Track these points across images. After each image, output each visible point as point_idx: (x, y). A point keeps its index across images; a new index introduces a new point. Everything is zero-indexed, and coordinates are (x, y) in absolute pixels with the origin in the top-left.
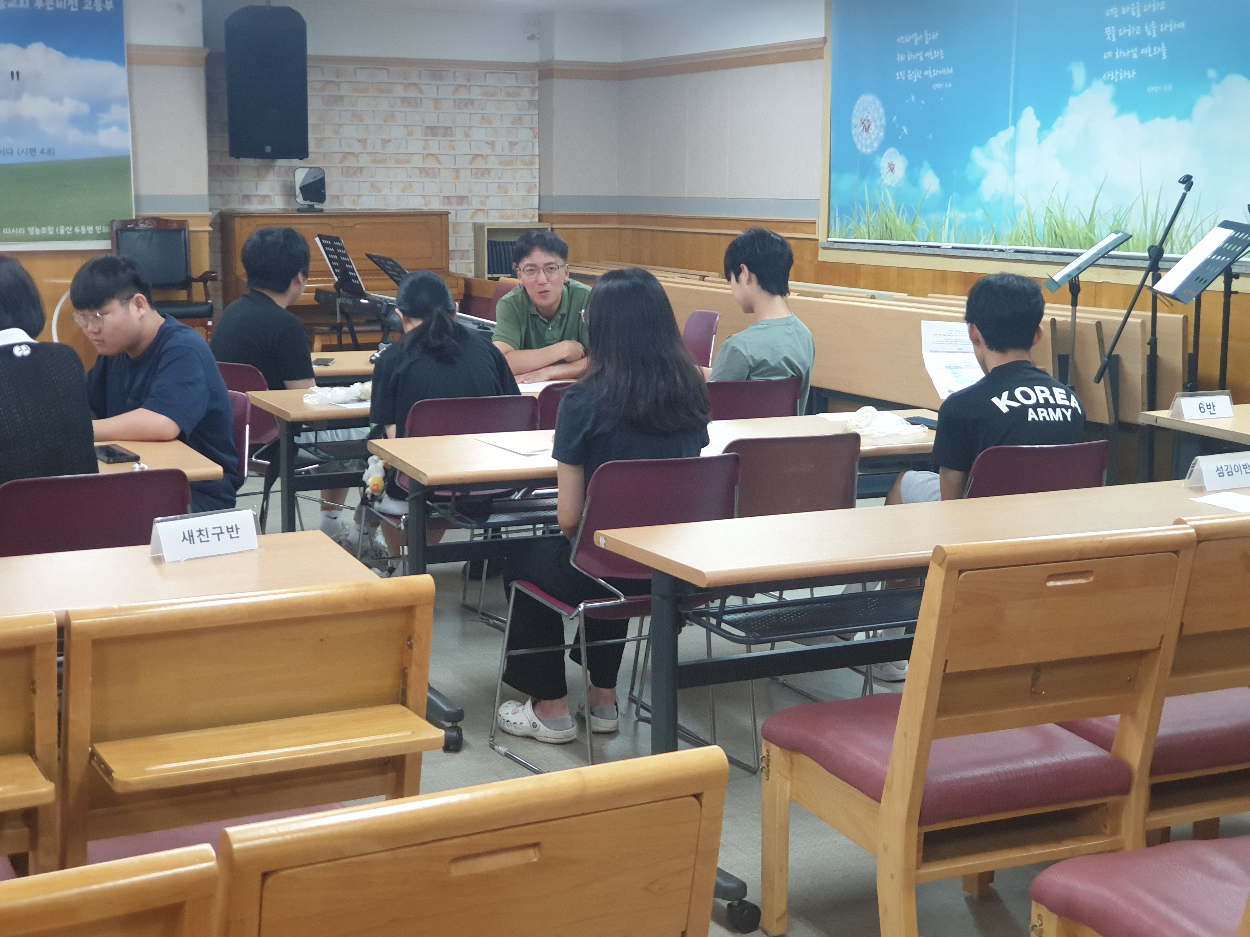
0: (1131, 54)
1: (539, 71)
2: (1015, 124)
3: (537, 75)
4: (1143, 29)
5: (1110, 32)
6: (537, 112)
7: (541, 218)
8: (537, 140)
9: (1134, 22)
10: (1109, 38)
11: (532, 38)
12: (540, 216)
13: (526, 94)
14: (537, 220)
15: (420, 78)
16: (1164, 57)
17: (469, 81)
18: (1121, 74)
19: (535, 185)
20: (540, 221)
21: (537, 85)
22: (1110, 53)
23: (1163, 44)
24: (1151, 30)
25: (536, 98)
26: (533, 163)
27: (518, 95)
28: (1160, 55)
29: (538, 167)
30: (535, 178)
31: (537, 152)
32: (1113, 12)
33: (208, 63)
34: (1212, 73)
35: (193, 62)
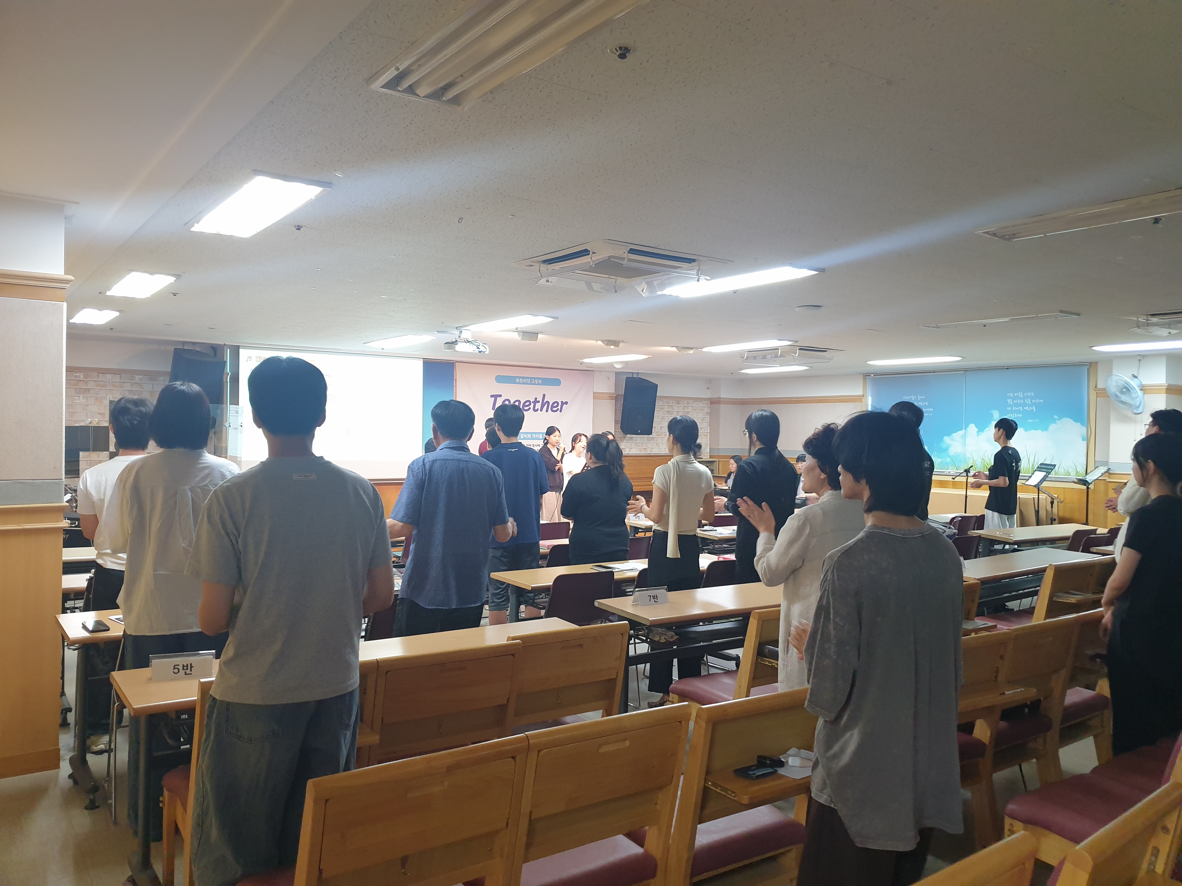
0: (1020, 409)
1: (711, 401)
2: (966, 429)
3: (709, 402)
4: (1024, 401)
5: (1009, 401)
6: (709, 416)
7: (711, 457)
8: (709, 427)
9: (1020, 398)
10: (1009, 403)
11: (708, 388)
12: (710, 456)
13: (707, 410)
14: (709, 457)
15: (673, 403)
16: (1035, 411)
17: (688, 405)
18: (1015, 415)
19: (708, 444)
20: (710, 458)
21: (709, 406)
22: (1010, 408)
23: (1034, 406)
24: (1028, 402)
25: (709, 411)
26: (707, 436)
27: (703, 410)
28: (1033, 409)
29: (709, 437)
30: (708, 441)
31: (709, 432)
32: (1011, 395)
33: (616, 398)
34: (1056, 417)
35: (611, 398)
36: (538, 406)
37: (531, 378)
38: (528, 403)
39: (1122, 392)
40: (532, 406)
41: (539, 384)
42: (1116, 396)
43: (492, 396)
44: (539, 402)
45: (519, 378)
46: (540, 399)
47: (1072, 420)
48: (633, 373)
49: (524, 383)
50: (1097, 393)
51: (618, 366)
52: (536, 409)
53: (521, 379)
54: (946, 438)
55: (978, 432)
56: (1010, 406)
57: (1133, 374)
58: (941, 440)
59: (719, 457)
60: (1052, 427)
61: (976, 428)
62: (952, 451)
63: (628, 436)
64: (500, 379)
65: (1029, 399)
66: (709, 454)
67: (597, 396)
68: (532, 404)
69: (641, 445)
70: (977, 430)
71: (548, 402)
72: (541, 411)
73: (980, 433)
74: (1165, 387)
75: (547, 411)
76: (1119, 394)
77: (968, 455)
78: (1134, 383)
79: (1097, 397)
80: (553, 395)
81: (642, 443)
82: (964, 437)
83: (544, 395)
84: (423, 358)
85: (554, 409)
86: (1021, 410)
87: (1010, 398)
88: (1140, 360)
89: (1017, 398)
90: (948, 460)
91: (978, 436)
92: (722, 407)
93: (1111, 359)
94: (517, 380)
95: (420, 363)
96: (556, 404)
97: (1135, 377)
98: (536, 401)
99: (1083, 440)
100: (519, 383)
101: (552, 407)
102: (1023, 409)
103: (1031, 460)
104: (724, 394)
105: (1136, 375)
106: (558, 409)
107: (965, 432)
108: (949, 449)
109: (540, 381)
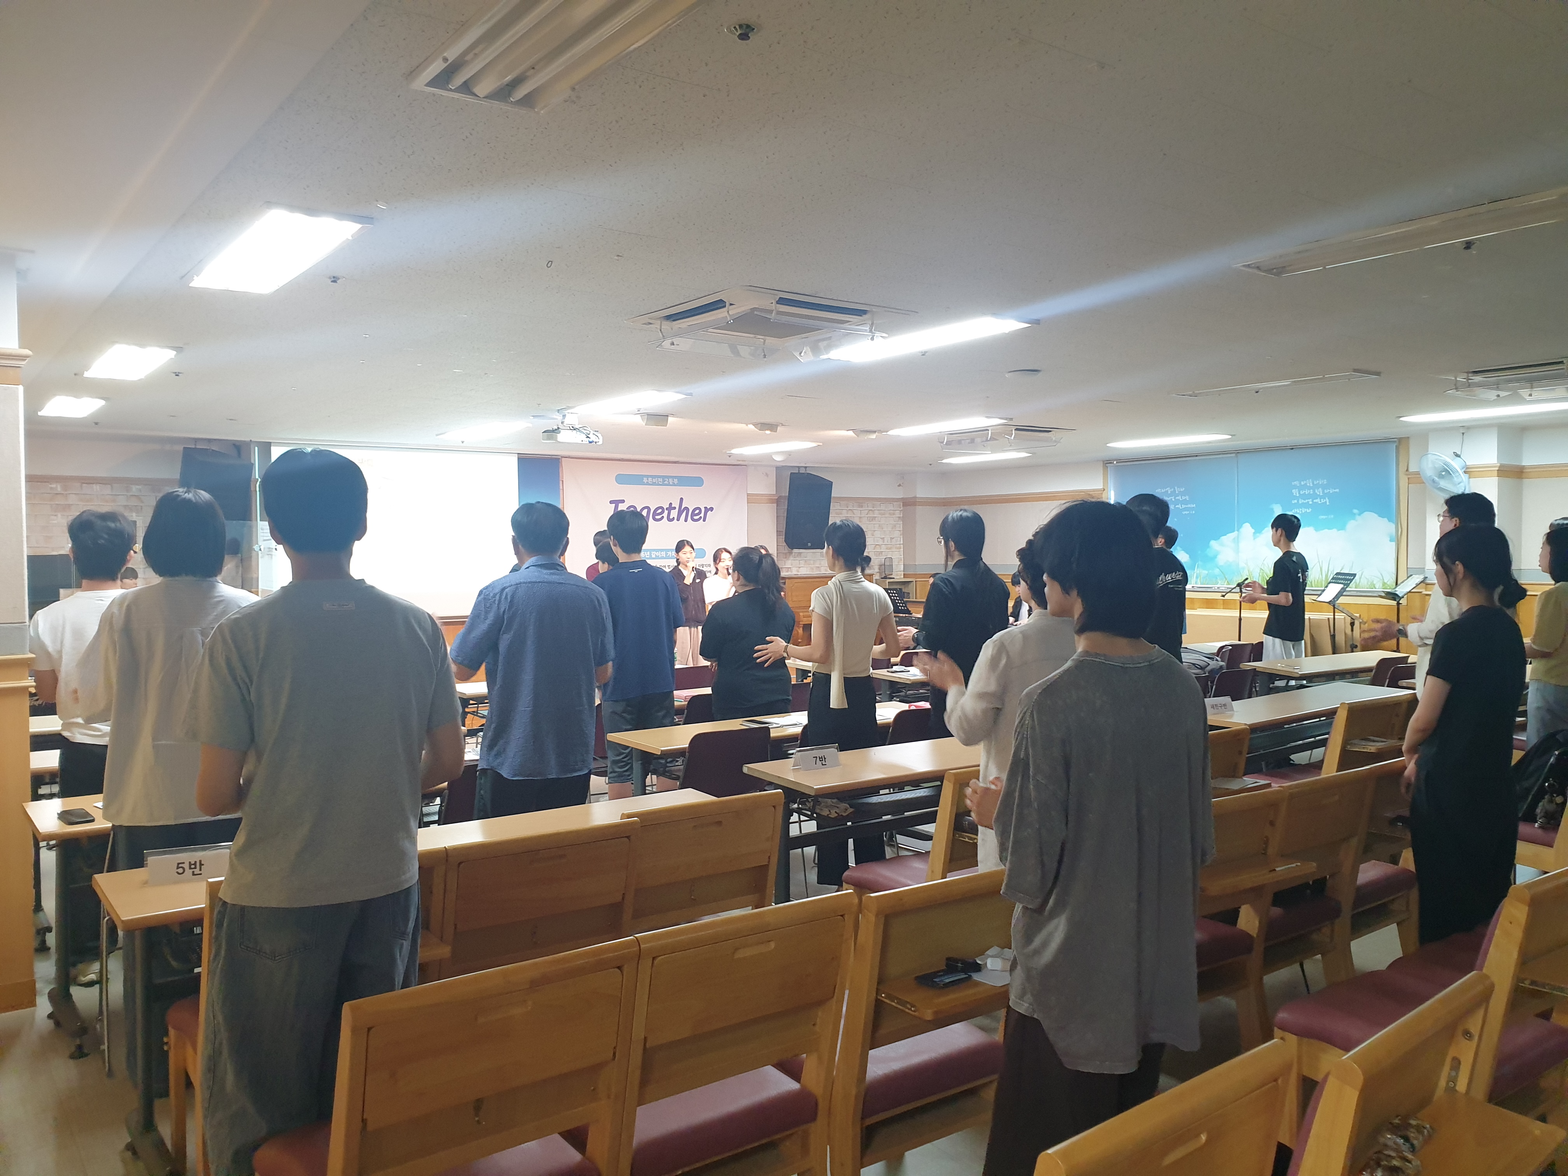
0: (1304, 501)
1: (904, 502)
2: (1238, 530)
3: (902, 504)
4: (1314, 491)
5: (1295, 492)
6: (902, 522)
8: (902, 536)
9: (1309, 488)
11: (900, 485)
12: (904, 575)
13: (898, 514)
14: (902, 577)
15: (853, 506)
16: (1328, 504)
17: (873, 508)
19: (901, 560)
20: (904, 578)
21: (903, 510)
22: (1296, 501)
23: (1327, 498)
24: (1319, 492)
25: (902, 516)
26: (900, 548)
27: (894, 514)
28: (1326, 502)
29: (902, 550)
30: (902, 556)
31: (902, 542)
32: (1297, 483)
33: (778, 501)
34: (1355, 511)
35: (771, 501)
36: (674, 514)
37: (663, 477)
38: (660, 511)
39: (1441, 476)
40: (665, 514)
41: (674, 485)
42: (1433, 481)
43: (611, 502)
44: (675, 508)
45: (648, 476)
46: (676, 504)
47: (1376, 515)
48: (799, 467)
49: (654, 484)
50: (1408, 478)
51: (778, 458)
52: (671, 517)
53: (650, 479)
54: (1213, 543)
55: (1254, 533)
56: (1295, 498)
57: (1454, 453)
58: (1208, 546)
59: (915, 575)
60: (1351, 524)
61: (1253, 528)
62: (1221, 560)
63: (795, 551)
64: (622, 479)
65: (1320, 489)
66: (903, 573)
67: (752, 499)
68: (666, 512)
69: (812, 562)
70: (1253, 531)
71: (687, 509)
72: (678, 520)
73: (1258, 534)
74: (1497, 469)
75: (686, 521)
76: (1436, 479)
77: (1242, 565)
78: (1456, 464)
79: (1409, 484)
80: (693, 499)
81: (814, 560)
82: (1237, 541)
83: (682, 499)
84: (518, 454)
85: (696, 518)
86: (1311, 503)
87: (1295, 487)
88: (1463, 433)
89: (1305, 487)
90: (1217, 571)
91: (1254, 539)
92: (919, 509)
93: (1426, 433)
94: (645, 480)
95: (514, 461)
96: (697, 511)
97: (1457, 456)
98: (671, 508)
99: (1391, 541)
100: (648, 484)
101: (693, 514)
102: (1312, 501)
103: (1325, 569)
104: (922, 492)
105: (1459, 453)
106: (701, 517)
107: (1238, 535)
108: (1219, 557)
109: (676, 481)
